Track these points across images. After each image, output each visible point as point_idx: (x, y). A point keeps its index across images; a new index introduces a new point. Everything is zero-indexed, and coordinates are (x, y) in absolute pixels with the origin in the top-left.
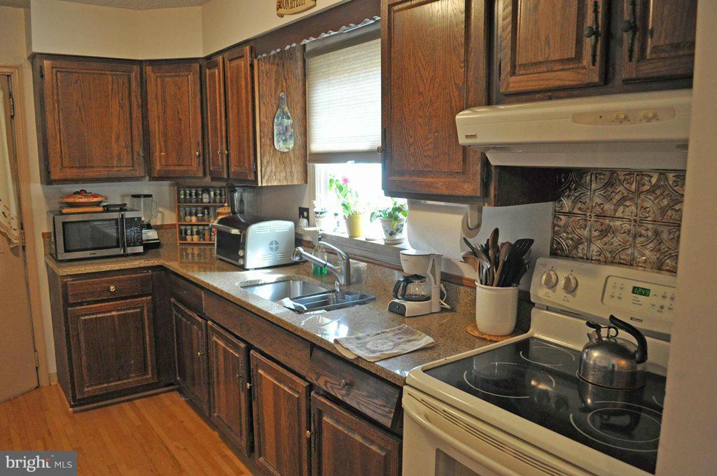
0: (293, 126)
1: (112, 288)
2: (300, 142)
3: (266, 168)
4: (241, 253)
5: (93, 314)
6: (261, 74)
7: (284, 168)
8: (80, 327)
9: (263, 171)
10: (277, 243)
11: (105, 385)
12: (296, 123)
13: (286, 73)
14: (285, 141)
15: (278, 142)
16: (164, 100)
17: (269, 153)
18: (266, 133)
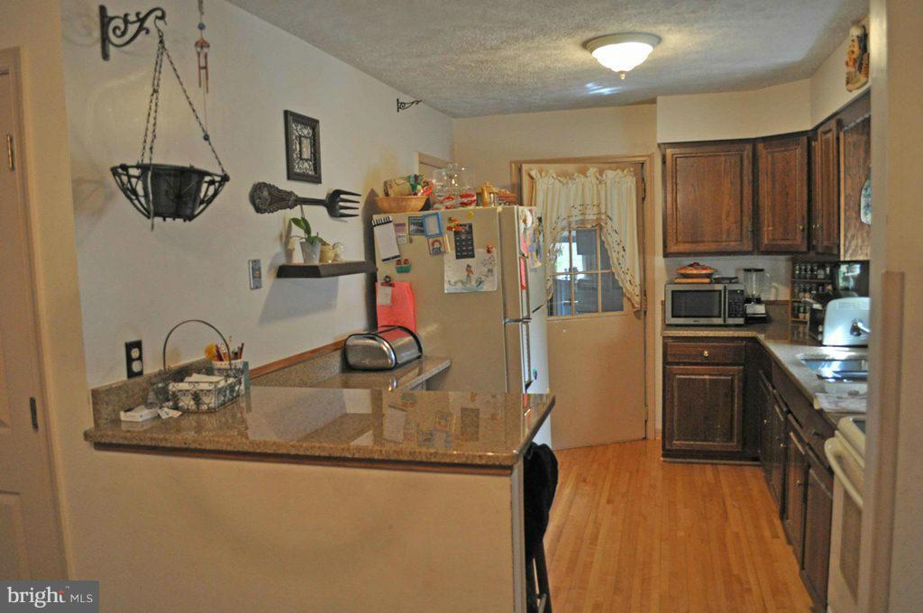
1: (706, 353)
3: (850, 243)
4: (820, 330)
5: (688, 374)
6: (847, 145)
8: (675, 384)
9: (847, 245)
11: (692, 443)
15: (866, 214)
16: (773, 176)
17: (855, 227)
18: (851, 205)
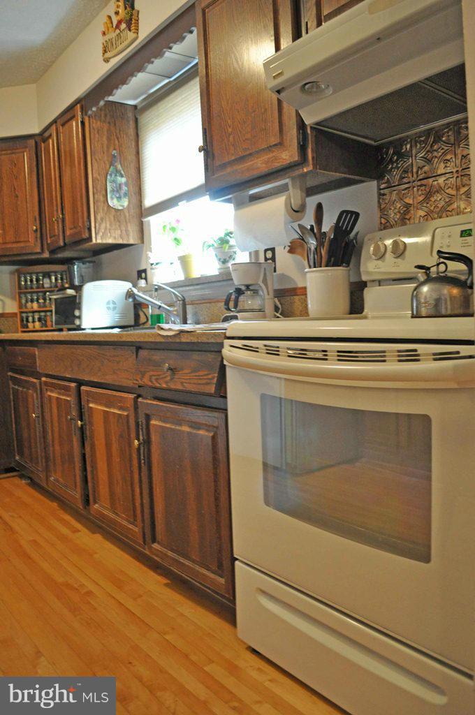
0: (127, 184)
2: (135, 201)
3: (100, 225)
4: (77, 313)
6: (92, 130)
7: (119, 226)
9: (97, 228)
10: (114, 303)
12: (130, 182)
13: (118, 131)
14: (119, 198)
15: (112, 198)
17: (103, 210)
18: (99, 189)
